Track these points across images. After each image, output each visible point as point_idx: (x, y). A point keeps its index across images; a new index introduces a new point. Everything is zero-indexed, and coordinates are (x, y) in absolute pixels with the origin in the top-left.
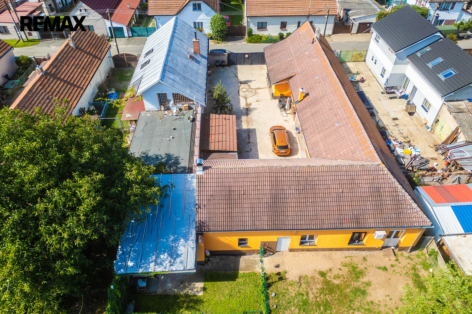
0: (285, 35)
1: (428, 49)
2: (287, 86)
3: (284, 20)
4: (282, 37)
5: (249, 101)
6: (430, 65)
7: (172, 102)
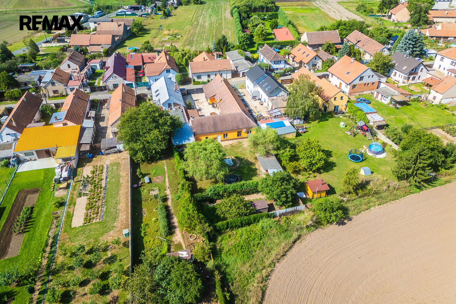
0: (210, 80)
1: (264, 80)
2: (214, 99)
3: (209, 74)
4: (209, 81)
5: (200, 107)
6: (264, 86)
7: (173, 106)
